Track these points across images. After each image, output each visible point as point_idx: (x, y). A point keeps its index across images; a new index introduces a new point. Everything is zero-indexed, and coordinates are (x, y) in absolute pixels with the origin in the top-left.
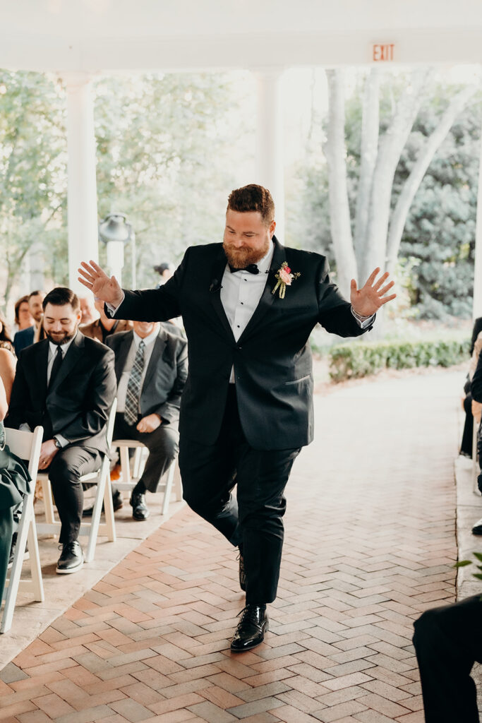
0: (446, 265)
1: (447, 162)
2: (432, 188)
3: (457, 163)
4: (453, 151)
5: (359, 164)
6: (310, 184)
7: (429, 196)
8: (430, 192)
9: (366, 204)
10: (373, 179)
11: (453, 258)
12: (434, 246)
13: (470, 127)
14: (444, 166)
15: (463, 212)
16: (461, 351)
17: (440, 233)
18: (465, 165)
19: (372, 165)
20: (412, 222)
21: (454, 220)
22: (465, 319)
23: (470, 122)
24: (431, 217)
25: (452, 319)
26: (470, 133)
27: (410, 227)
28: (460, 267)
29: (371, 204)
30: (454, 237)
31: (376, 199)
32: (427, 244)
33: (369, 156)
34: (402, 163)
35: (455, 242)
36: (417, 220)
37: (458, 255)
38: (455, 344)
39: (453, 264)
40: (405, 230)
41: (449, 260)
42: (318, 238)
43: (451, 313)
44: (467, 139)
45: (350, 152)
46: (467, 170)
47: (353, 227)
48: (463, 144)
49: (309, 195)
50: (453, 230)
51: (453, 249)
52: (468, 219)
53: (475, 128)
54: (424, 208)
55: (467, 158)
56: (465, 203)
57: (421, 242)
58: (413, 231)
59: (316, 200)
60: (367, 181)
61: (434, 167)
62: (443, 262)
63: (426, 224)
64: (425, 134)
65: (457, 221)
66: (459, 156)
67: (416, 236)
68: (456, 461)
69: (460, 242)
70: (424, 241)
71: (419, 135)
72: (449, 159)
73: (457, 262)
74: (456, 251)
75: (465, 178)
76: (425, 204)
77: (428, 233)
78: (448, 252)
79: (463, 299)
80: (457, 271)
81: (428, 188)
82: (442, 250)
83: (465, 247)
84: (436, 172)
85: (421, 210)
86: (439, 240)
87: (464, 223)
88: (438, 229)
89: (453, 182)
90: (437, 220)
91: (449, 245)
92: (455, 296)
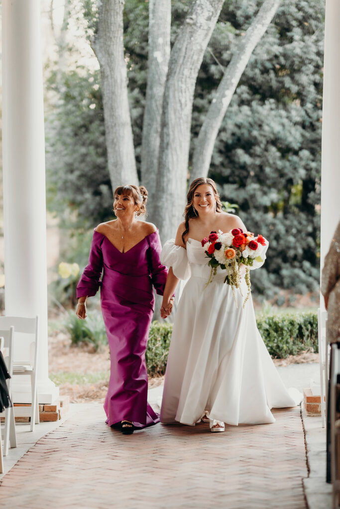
0: (270, 215)
1: (268, 65)
2: (248, 103)
3: (283, 67)
4: (277, 49)
5: (143, 68)
6: (68, 97)
7: (244, 115)
8: (245, 109)
9: (157, 125)
10: (167, 88)
11: (281, 204)
12: (253, 187)
13: (300, 15)
14: (265, 71)
15: (294, 136)
16: (301, 335)
17: (261, 168)
18: (293, 71)
19: (165, 69)
20: (220, 152)
21: (279, 150)
22: (300, 293)
23: (300, 9)
24: (248, 145)
25: (282, 293)
26: (301, 24)
27: (219, 160)
28: (290, 216)
29: (164, 125)
30: (282, 174)
31: (172, 117)
32: (243, 185)
33: (160, 56)
34: (204, 67)
35: (283, 181)
36: (226, 150)
37: (286, 201)
38: (292, 323)
39: (280, 214)
40: (212, 165)
41: (274, 208)
42: (81, 176)
43: (280, 284)
44: (296, 33)
45: (129, 51)
46: (297, 76)
47: (138, 159)
48: (291, 40)
49: (68, 113)
50: (280, 164)
51: (279, 191)
52: (301, 149)
53: (307, 17)
54: (236, 130)
55: (297, 61)
56: (296, 124)
57: (234, 183)
58: (222, 164)
59: (79, 121)
60: (157, 91)
61: (250, 74)
62: (266, 210)
63: (242, 156)
64: (237, 25)
65: (286, 151)
66: (285, 56)
67: (227, 172)
68: (305, 480)
69: (290, 182)
70: (237, 179)
71: (227, 26)
72: (270, 60)
73: (286, 211)
74: (285, 194)
75: (294, 89)
76: (239, 126)
77: (244, 167)
78: (274, 196)
79: (296, 264)
80: (288, 223)
81: (242, 103)
82: (265, 193)
83: (297, 188)
84: (253, 79)
85: (233, 134)
86: (260, 179)
87: (296, 153)
88: (258, 162)
89: (278, 95)
90: (258, 150)
91: (274, 185)
92: (285, 260)
